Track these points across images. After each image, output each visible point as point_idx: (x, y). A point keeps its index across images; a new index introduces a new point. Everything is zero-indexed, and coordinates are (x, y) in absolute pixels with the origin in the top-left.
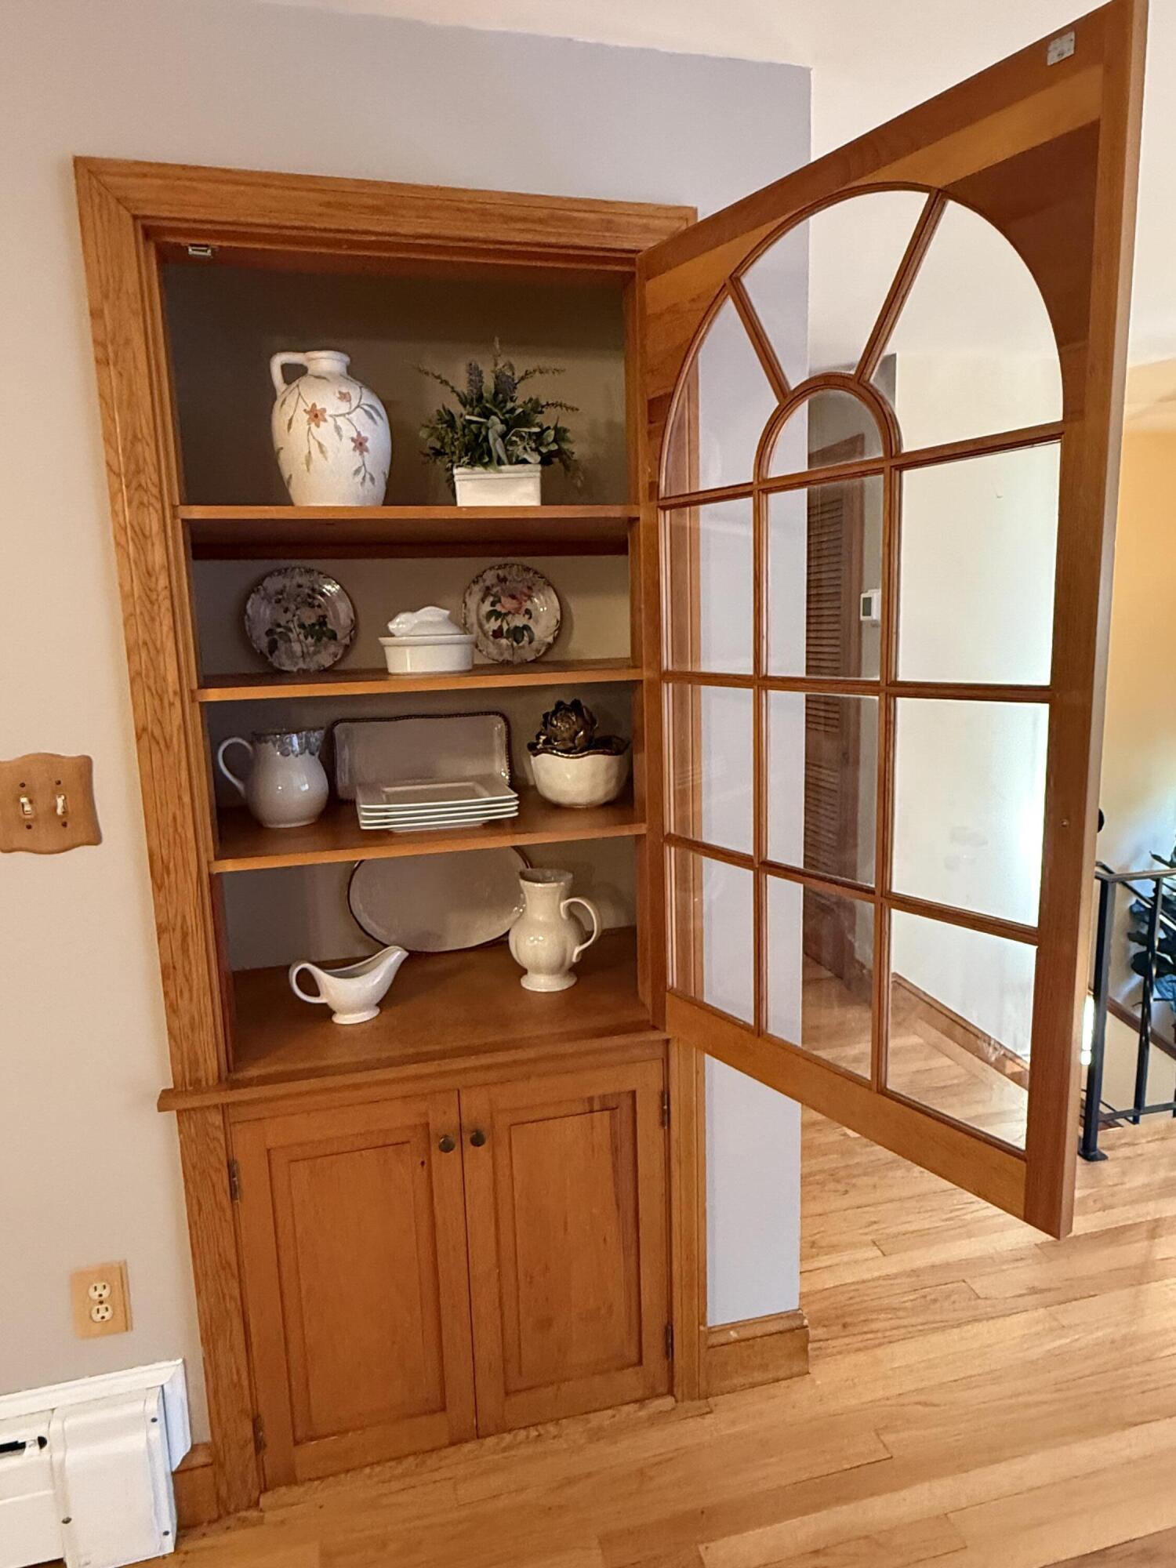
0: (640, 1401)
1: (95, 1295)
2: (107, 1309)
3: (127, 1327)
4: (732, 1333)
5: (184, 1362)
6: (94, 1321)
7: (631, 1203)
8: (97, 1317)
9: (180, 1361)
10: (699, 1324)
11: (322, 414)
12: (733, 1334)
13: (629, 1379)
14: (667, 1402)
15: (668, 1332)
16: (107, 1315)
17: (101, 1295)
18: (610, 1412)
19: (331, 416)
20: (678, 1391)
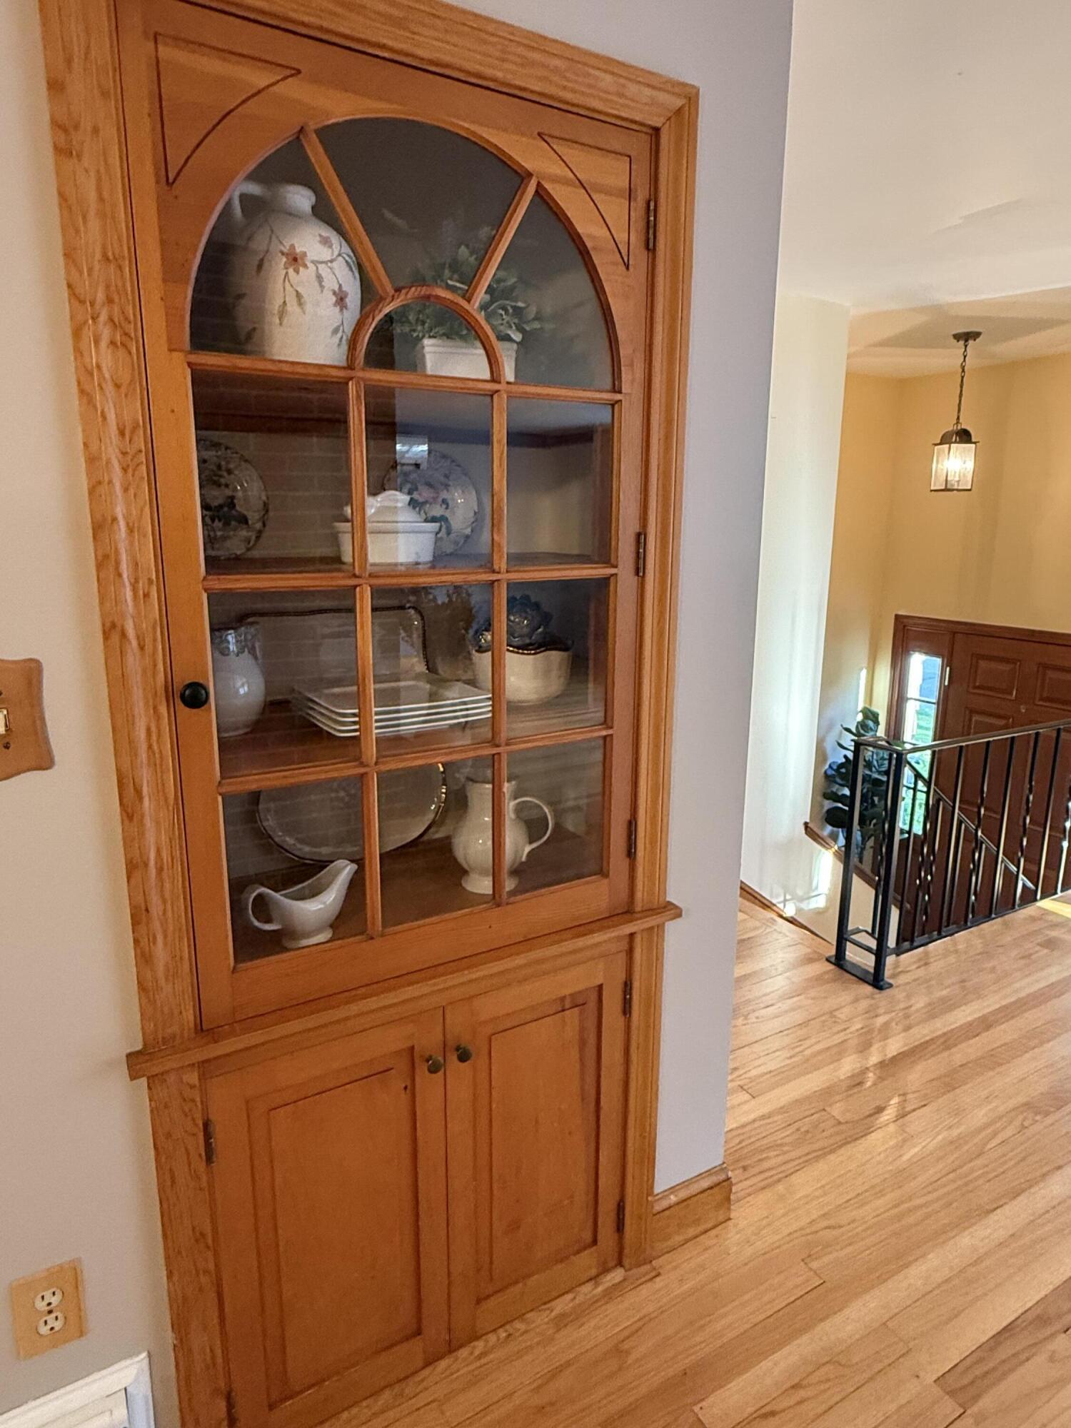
0: (594, 1279)
1: (41, 1306)
2: (57, 1318)
3: (82, 1334)
4: (672, 1197)
5: (150, 1356)
6: (42, 1335)
7: (593, 1092)
8: (44, 1330)
9: (144, 1355)
10: (648, 1195)
11: (302, 259)
12: (673, 1199)
13: (587, 1261)
14: (617, 1275)
15: (620, 1208)
16: (58, 1325)
17: (49, 1304)
18: (570, 1296)
19: (313, 262)
20: (626, 1262)
